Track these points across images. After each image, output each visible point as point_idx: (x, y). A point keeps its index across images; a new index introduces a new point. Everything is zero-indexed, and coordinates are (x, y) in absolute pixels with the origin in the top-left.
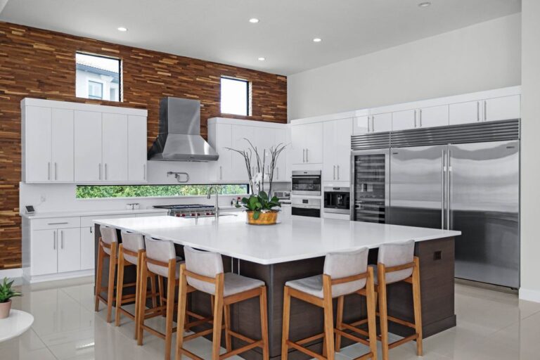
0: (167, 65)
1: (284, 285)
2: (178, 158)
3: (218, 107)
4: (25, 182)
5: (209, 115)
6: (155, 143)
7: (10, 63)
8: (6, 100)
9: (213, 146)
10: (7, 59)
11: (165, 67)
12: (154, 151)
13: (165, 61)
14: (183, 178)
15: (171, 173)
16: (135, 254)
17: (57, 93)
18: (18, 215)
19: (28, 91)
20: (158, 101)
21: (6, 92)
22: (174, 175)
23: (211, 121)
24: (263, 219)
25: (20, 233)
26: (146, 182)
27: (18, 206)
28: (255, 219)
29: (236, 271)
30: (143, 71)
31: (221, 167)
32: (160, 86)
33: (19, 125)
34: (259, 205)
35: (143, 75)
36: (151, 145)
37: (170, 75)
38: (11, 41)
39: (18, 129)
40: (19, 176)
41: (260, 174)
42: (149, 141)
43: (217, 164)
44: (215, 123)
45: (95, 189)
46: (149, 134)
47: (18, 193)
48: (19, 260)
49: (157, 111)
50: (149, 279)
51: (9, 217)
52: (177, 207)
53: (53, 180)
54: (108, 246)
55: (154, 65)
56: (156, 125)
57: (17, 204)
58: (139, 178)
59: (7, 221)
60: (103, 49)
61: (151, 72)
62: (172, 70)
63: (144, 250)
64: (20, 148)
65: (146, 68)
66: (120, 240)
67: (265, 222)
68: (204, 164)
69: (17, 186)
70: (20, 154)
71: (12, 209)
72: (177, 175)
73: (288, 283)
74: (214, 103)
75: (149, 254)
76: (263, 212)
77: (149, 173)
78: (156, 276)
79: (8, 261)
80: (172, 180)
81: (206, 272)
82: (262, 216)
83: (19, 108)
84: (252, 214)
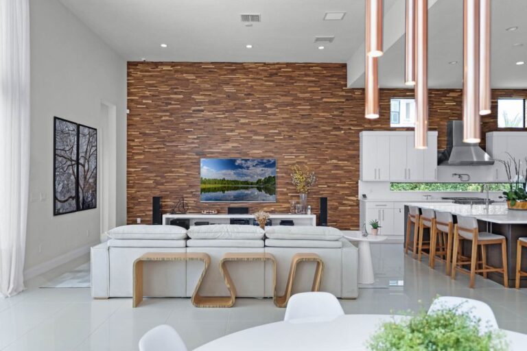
0: (453, 97)
1: (518, 239)
2: (463, 164)
3: (496, 123)
4: (362, 180)
5: (487, 130)
6: (443, 153)
7: (354, 111)
8: (352, 133)
9: (490, 154)
10: (353, 109)
11: (451, 98)
12: (442, 159)
13: (452, 94)
14: (465, 178)
15: (455, 174)
16: (430, 220)
17: (379, 126)
18: (357, 200)
19: (363, 127)
20: (446, 123)
21: (352, 128)
22: (458, 176)
23: (488, 134)
24: (519, 206)
25: (358, 210)
26: (436, 181)
27: (358, 194)
28: (513, 205)
29: (489, 231)
30: (435, 104)
31: (497, 170)
32: (447, 113)
33: (359, 147)
34: (514, 196)
35: (434, 107)
36: (440, 155)
37: (455, 104)
38: (355, 99)
39: (358, 149)
40: (358, 176)
41: (517, 177)
42: (439, 152)
43: (493, 168)
44: (492, 136)
45: (395, 187)
46: (438, 148)
47: (357, 187)
48: (358, 226)
49: (445, 131)
50: (438, 234)
51: (353, 200)
52: (460, 199)
53: (377, 179)
54: (413, 217)
55: (443, 98)
56: (445, 140)
57: (357, 193)
58: (432, 178)
59: (352, 203)
60: (408, 94)
61: (441, 104)
62: (456, 100)
63: (435, 218)
64: (359, 160)
65: (437, 102)
66: (421, 213)
67: (520, 208)
68: (483, 168)
69: (357, 183)
70: (359, 164)
71: (354, 196)
72: (460, 176)
73: (520, 239)
74: (492, 120)
75: (438, 220)
76: (519, 201)
77: (438, 174)
78: (442, 233)
79: (353, 226)
80: (457, 179)
81: (468, 227)
82: (517, 204)
83: (358, 137)
84: (510, 202)
